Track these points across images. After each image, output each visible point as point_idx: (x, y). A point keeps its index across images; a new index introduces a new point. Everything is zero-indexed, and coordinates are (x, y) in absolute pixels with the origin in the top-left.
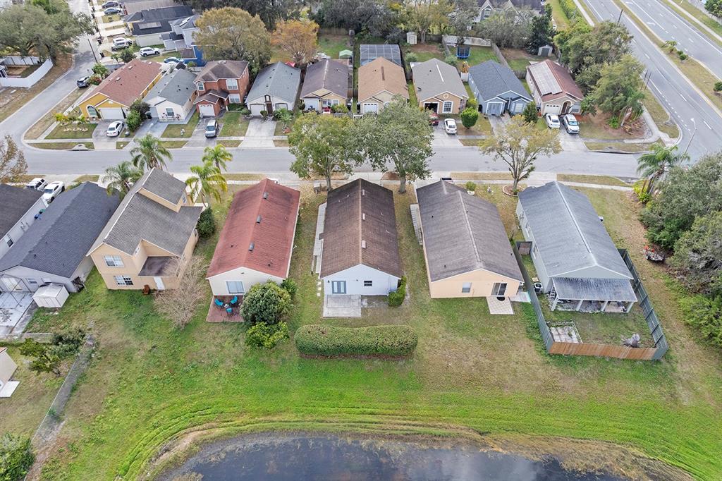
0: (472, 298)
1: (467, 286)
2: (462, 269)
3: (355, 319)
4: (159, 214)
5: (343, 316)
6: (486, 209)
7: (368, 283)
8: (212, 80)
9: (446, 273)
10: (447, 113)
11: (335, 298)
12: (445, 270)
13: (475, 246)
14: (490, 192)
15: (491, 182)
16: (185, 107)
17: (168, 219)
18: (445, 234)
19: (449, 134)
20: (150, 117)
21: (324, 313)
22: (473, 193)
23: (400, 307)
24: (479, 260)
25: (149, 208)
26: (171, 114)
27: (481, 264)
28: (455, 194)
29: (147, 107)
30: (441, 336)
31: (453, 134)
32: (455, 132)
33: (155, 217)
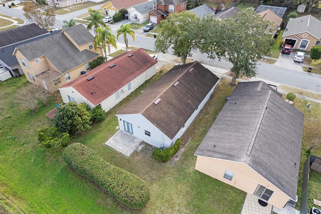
0: (232, 188)
1: (230, 173)
2: (228, 155)
3: (122, 156)
4: (68, 48)
5: (118, 150)
6: (290, 113)
7: (148, 134)
8: (161, 4)
9: (213, 152)
10: (301, 49)
11: (124, 134)
12: (213, 149)
13: (253, 139)
14: (308, 106)
15: (314, 100)
16: (144, 16)
17: (71, 52)
18: (235, 119)
19: (295, 61)
20: (127, 18)
21: (108, 142)
22: (292, 102)
23: (163, 164)
24: (249, 153)
25: (63, 43)
26: (136, 18)
27: (248, 159)
28: (265, 92)
29: (126, 12)
30: (177, 208)
31: (299, 62)
32: (300, 61)
33: (63, 48)
